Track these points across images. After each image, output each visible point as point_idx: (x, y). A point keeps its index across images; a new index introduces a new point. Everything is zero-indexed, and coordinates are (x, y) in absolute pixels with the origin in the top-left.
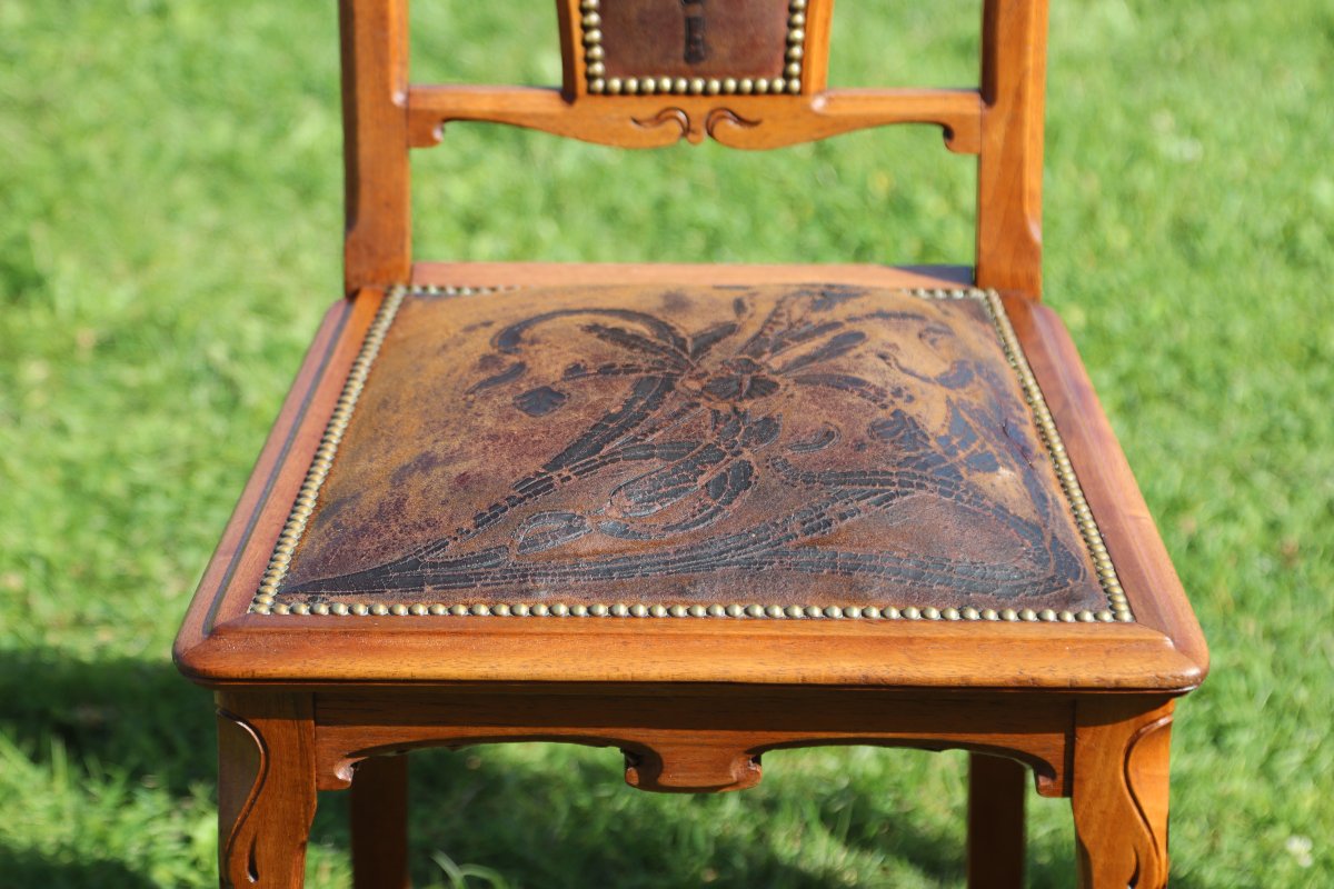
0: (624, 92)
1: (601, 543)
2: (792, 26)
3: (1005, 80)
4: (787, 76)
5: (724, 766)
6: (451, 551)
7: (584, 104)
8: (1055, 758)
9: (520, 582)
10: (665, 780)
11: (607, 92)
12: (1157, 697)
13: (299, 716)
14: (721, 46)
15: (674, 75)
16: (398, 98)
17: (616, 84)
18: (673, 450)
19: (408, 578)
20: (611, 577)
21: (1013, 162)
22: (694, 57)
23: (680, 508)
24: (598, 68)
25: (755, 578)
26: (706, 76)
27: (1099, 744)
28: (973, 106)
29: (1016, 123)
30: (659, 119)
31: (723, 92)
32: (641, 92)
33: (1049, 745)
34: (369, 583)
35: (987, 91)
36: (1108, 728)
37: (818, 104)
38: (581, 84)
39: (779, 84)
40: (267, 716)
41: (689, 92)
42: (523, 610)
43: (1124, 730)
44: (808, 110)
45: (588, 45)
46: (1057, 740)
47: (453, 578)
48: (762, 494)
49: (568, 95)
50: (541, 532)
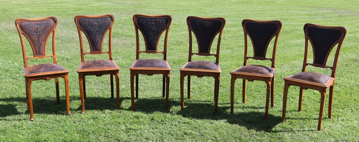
2: (44, 52)
4: (44, 55)
5: (49, 79)
9: (39, 72)
10: (47, 80)
12: (67, 73)
14: (41, 54)
16: (26, 57)
17: (36, 56)
18: (44, 67)
20: (43, 71)
21: (55, 58)
22: (40, 54)
23: (45, 69)
25: (49, 71)
29: (55, 56)
32: (38, 56)
33: (63, 76)
34: (33, 73)
35: (53, 54)
37: (46, 56)
43: (66, 75)
45: (35, 54)
47: (36, 72)
48: (49, 68)
49: (34, 57)
50: (40, 70)
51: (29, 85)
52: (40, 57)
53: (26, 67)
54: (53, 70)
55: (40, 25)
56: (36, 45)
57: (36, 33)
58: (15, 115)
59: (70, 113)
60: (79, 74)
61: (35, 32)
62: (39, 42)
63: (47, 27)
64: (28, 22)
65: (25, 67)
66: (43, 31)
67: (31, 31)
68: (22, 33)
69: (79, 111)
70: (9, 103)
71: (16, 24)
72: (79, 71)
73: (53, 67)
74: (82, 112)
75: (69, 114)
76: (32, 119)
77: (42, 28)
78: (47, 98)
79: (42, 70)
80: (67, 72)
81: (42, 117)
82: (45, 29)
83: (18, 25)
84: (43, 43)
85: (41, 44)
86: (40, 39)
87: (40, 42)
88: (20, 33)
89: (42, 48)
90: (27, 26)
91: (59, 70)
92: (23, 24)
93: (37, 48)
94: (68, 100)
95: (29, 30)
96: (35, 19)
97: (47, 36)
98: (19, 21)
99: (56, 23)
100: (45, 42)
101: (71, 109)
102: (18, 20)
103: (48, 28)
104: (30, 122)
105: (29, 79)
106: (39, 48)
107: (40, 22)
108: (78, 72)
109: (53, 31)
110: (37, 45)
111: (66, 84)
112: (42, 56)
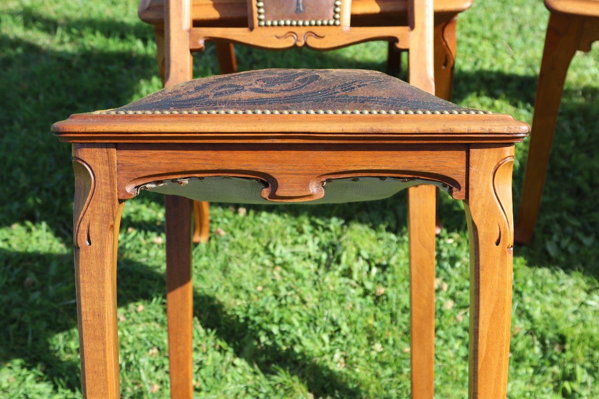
111: (481, 263)
112: (316, 25)
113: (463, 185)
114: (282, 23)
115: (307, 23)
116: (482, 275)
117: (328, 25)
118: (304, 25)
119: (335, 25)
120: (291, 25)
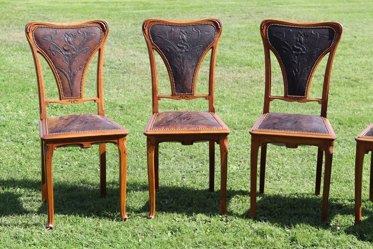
0: (66, 99)
1: (76, 128)
2: (81, 92)
3: (100, 96)
4: (80, 96)
5: (89, 145)
6: (63, 129)
7: (62, 100)
8: (117, 142)
9: (70, 131)
10: (84, 147)
11: (64, 99)
12: (125, 135)
13: (52, 143)
14: (74, 94)
15: (70, 97)
16: (45, 101)
17: (65, 98)
18: (80, 121)
19: (60, 131)
20: (78, 130)
21: (101, 103)
22: (72, 95)
23: (82, 125)
24: (63, 97)
25: (90, 129)
26: (73, 97)
27: (121, 140)
28: (97, 98)
29: (101, 99)
30: (69, 101)
31: (75, 98)
32: (67, 99)
33: (116, 141)
34: (57, 132)
35: (98, 97)
36: (121, 139)
37: (83, 99)
38: (62, 98)
39: (80, 97)
40: (49, 143)
41: (72, 98)
42: (71, 133)
43: (123, 139)
44: (82, 99)
45: (62, 95)
46: (117, 140)
47: (64, 131)
48: (89, 123)
49: (60, 99)
50: (70, 127)
51: (49, 156)
52: (73, 100)
53: (44, 120)
54: (98, 129)
55: (75, 37)
56: (64, 76)
57: (67, 53)
58: (18, 215)
59: (126, 217)
60: (148, 139)
61: (65, 50)
62: (71, 71)
63: (88, 40)
64: (51, 30)
65: (42, 120)
66: (80, 48)
67: (57, 48)
68: (38, 52)
69: (144, 214)
70: (6, 190)
71: (27, 33)
72: (148, 133)
73: (97, 121)
74: (150, 215)
75: (124, 218)
76: (51, 225)
77: (77, 43)
78: (82, 185)
79: (76, 126)
80: (123, 133)
81: (71, 221)
82: (83, 45)
83: (30, 35)
84: (79, 73)
85: (74, 75)
86: (74, 64)
87: (74, 70)
88: (35, 52)
89: (76, 84)
90: (49, 37)
91: (108, 129)
92: (42, 32)
93: (66, 82)
94: (124, 190)
95: (51, 46)
96: (65, 24)
97: (87, 60)
98: (34, 27)
99: (105, 34)
100: (82, 70)
101: (128, 209)
102: (31, 24)
103: (91, 43)
104: (46, 231)
105: (50, 145)
106: (71, 83)
107: (75, 30)
108: (145, 134)
109: (100, 50)
110: (67, 77)
111: (121, 157)
112: (76, 98)
113: (117, 143)
114: (68, 98)
115: (74, 98)
116: (122, 159)
117: (79, 98)
118: (73, 98)
119: (80, 98)
120: (70, 99)
